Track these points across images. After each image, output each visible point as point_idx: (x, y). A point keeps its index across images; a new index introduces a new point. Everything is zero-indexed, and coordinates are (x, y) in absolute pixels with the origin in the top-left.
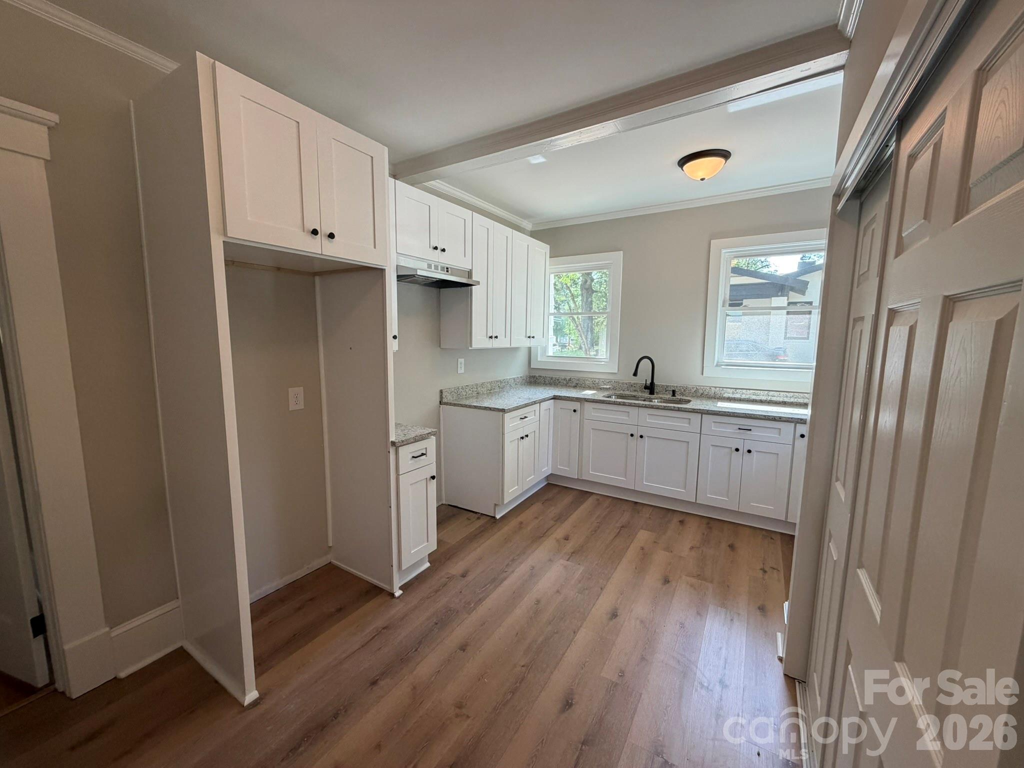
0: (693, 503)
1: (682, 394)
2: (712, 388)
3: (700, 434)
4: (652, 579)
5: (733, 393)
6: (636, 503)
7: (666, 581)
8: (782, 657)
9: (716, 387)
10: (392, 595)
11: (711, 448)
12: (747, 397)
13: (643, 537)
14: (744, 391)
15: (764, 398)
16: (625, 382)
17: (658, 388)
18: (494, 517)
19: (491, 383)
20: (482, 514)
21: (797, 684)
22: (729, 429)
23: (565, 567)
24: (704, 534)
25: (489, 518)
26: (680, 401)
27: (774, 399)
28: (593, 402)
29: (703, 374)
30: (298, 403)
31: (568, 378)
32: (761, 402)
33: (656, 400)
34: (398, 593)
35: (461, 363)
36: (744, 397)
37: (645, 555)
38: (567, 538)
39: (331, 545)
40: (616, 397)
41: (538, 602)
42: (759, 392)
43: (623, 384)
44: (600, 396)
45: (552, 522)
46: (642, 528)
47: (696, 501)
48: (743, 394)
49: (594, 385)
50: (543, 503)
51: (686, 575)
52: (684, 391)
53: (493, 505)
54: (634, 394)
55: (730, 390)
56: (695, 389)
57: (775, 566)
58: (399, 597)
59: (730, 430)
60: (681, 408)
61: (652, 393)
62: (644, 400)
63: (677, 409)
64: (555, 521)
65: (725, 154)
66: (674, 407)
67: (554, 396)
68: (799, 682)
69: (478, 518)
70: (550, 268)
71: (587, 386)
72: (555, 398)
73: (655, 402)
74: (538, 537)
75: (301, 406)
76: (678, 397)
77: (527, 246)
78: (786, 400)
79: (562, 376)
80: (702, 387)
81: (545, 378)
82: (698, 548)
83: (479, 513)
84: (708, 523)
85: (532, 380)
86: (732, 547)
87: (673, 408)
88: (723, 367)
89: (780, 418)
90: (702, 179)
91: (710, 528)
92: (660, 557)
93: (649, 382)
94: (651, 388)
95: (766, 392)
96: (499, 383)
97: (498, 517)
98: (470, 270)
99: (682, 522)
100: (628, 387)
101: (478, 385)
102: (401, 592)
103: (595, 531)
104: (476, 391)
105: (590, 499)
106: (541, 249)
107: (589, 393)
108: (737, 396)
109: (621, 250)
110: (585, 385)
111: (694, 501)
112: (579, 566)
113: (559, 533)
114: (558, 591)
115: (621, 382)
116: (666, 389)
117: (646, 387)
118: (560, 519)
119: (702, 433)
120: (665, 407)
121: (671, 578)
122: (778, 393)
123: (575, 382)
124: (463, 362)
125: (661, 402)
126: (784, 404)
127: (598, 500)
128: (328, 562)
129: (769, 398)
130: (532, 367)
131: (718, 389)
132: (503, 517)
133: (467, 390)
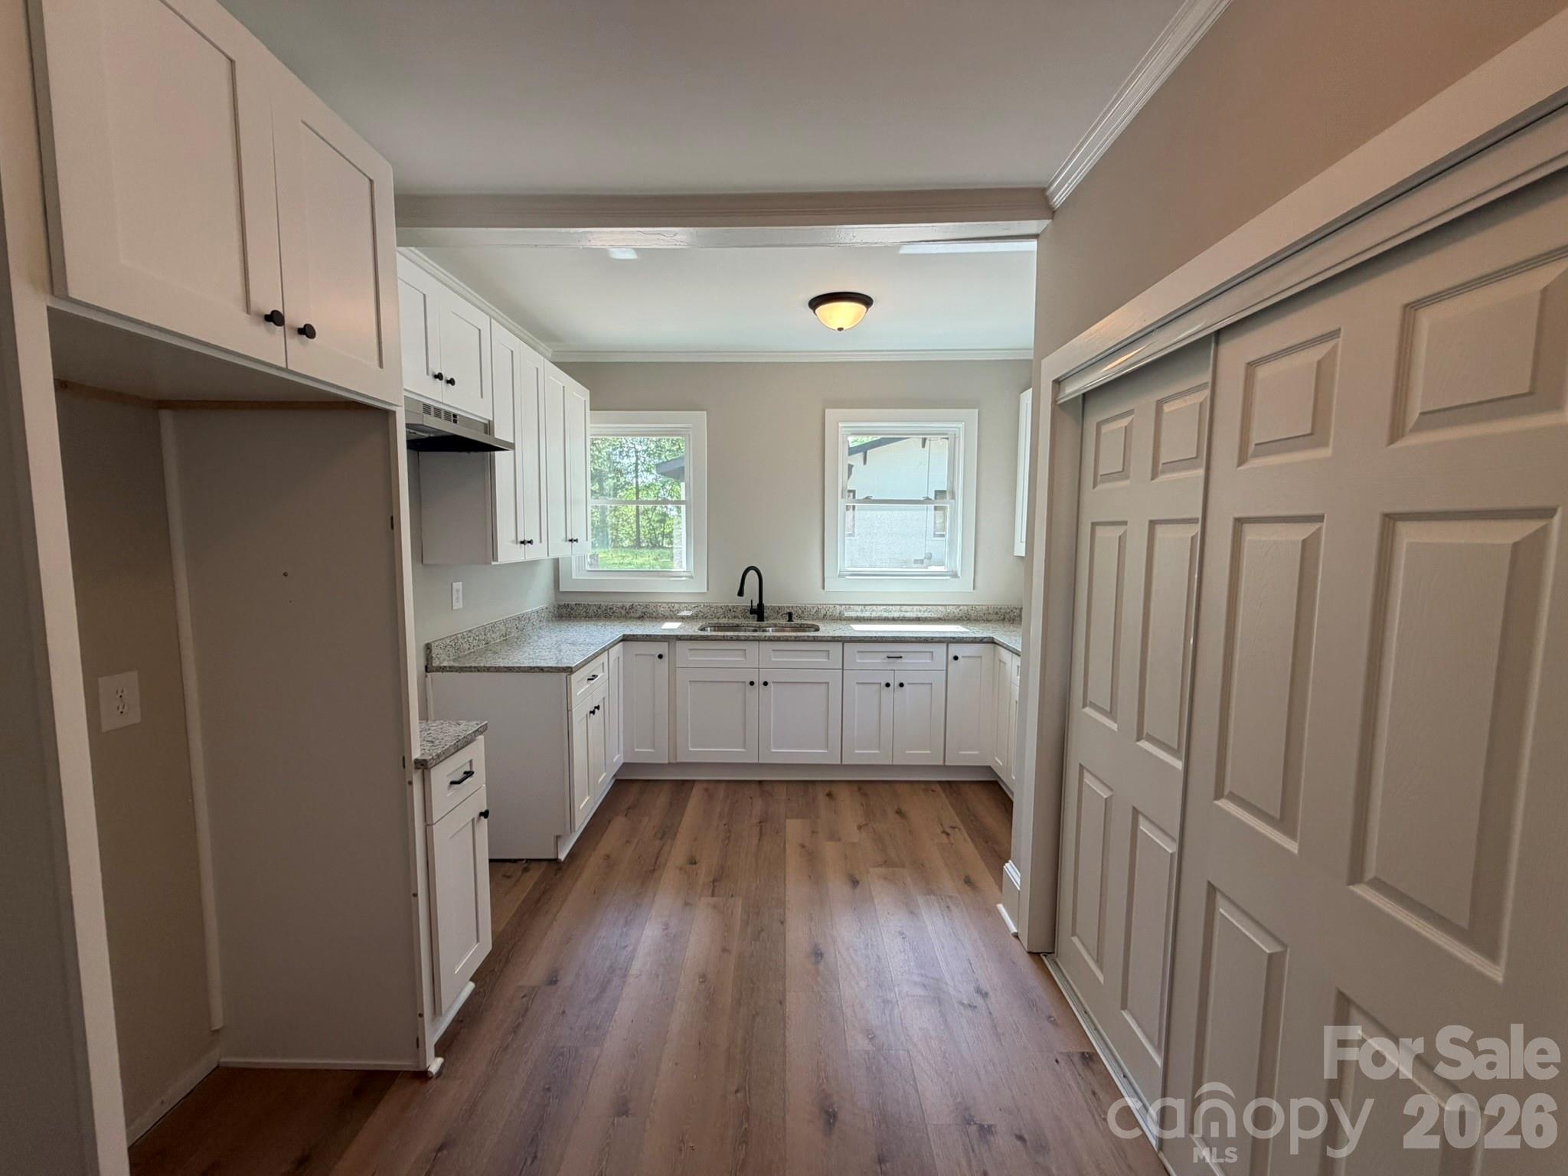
0: (838, 765)
1: (800, 617)
2: (837, 607)
3: (843, 669)
4: (837, 886)
5: (862, 611)
6: (760, 782)
7: (855, 883)
8: (1017, 933)
9: (841, 605)
10: (423, 1076)
11: (857, 686)
12: (878, 614)
13: (795, 829)
14: (874, 607)
15: (896, 615)
16: (719, 605)
17: (768, 611)
18: (556, 860)
19: (505, 622)
20: (528, 860)
21: (1044, 958)
22: (873, 660)
23: (715, 907)
24: (862, 805)
25: (545, 864)
26: (802, 628)
27: (908, 615)
28: (690, 640)
29: (824, 588)
30: (124, 711)
31: (628, 605)
32: (894, 620)
33: (770, 629)
34: (434, 1065)
35: (458, 591)
36: (874, 615)
37: (811, 857)
38: (693, 862)
39: (218, 1024)
40: (712, 628)
41: (703, 978)
42: (891, 607)
43: (716, 608)
44: (693, 629)
45: (657, 843)
46: (786, 817)
47: (841, 761)
48: (873, 611)
49: (671, 613)
50: (626, 815)
51: (874, 867)
52: (802, 612)
53: (552, 840)
54: (736, 621)
55: (857, 607)
56: (816, 609)
57: (954, 825)
58: (440, 1073)
59: (878, 660)
60: (817, 637)
61: (761, 618)
62: (755, 631)
63: (812, 639)
64: (661, 839)
65: (866, 301)
66: (808, 636)
67: (624, 635)
68: (1045, 956)
69: (526, 870)
70: (591, 427)
71: (660, 615)
72: (625, 639)
73: (769, 631)
74: (648, 873)
75: (134, 717)
76: (796, 621)
77: (562, 389)
78: (920, 615)
79: (618, 602)
80: (824, 606)
81: (587, 607)
82: (867, 825)
83: (523, 860)
84: (860, 789)
85: (564, 611)
86: (899, 812)
87: (806, 638)
88: (848, 577)
89: (932, 638)
90: (840, 329)
91: (865, 795)
92: (830, 850)
93: (756, 603)
94: (759, 612)
95: (899, 607)
96: (517, 622)
97: (562, 857)
98: (489, 421)
99: (829, 795)
100: (724, 613)
101: (486, 628)
102: (440, 1060)
103: (729, 838)
104: (484, 640)
105: (694, 790)
106: (579, 395)
107: (671, 627)
108: (867, 614)
109: (702, 410)
110: (658, 614)
111: (839, 763)
112: (733, 899)
113: (677, 854)
114: (724, 950)
115: (714, 605)
116: (778, 610)
117: (752, 611)
118: (667, 832)
119: (845, 668)
120: (796, 637)
121: (858, 878)
122: (911, 607)
123: (640, 610)
124: (461, 587)
125: (777, 631)
126: (918, 620)
127: (706, 790)
128: (214, 1066)
129: (902, 614)
130: (562, 589)
131: (844, 607)
132: (572, 855)
133: (471, 640)
